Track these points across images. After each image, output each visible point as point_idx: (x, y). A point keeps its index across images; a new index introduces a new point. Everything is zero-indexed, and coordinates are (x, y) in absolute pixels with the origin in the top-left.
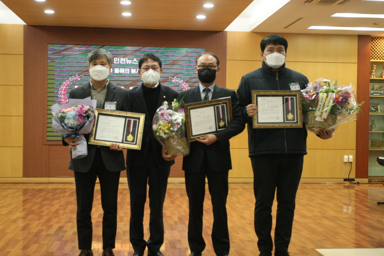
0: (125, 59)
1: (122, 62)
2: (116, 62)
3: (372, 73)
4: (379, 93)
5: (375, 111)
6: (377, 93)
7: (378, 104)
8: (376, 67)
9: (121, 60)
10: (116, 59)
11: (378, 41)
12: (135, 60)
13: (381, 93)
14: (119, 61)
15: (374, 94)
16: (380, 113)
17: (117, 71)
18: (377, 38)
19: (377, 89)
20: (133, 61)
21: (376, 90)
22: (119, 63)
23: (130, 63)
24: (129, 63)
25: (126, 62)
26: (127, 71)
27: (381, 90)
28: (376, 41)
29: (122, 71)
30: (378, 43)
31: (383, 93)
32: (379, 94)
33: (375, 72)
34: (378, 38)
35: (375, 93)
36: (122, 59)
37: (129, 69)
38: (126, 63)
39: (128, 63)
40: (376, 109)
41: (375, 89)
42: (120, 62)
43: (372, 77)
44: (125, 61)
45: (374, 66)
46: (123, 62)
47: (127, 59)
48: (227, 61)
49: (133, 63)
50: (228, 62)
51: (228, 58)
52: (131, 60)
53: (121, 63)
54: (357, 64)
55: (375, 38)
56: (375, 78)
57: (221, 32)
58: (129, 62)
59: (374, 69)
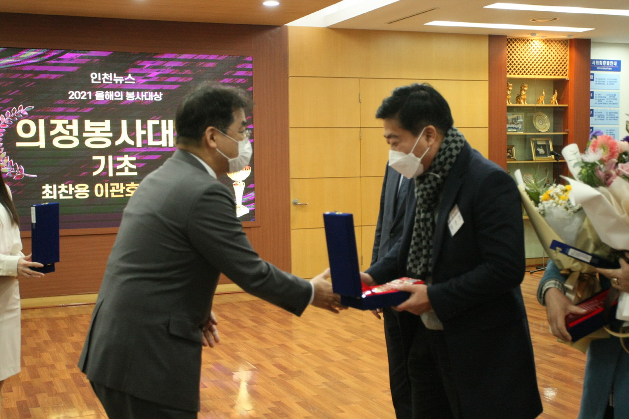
0: (111, 74)
1: (106, 80)
2: (95, 80)
3: (508, 97)
4: (515, 128)
5: (509, 157)
6: (513, 128)
7: (514, 146)
8: (512, 86)
9: (103, 76)
10: (94, 76)
11: (515, 45)
12: (130, 76)
13: (518, 128)
14: (100, 79)
15: (509, 130)
16: (515, 160)
17: (100, 96)
18: (513, 40)
19: (512, 121)
20: (126, 79)
21: (511, 124)
22: (100, 82)
23: (121, 83)
24: (119, 82)
25: (114, 80)
26: (119, 95)
27: (518, 124)
28: (513, 45)
29: (110, 96)
30: (515, 47)
31: (520, 127)
32: (516, 130)
33: (511, 94)
34: (515, 40)
35: (509, 128)
36: (105, 75)
37: (122, 92)
38: (114, 82)
39: (117, 82)
40: (510, 154)
41: (510, 122)
42: (102, 81)
43: (507, 102)
44: (111, 79)
45: (510, 85)
46: (109, 81)
47: (115, 74)
48: (290, 78)
49: (126, 82)
50: (291, 80)
51: (291, 72)
52: (122, 78)
53: (104, 82)
54: (488, 82)
55: (511, 40)
56: (511, 104)
57: (279, 28)
58: (119, 80)
59: (510, 90)
